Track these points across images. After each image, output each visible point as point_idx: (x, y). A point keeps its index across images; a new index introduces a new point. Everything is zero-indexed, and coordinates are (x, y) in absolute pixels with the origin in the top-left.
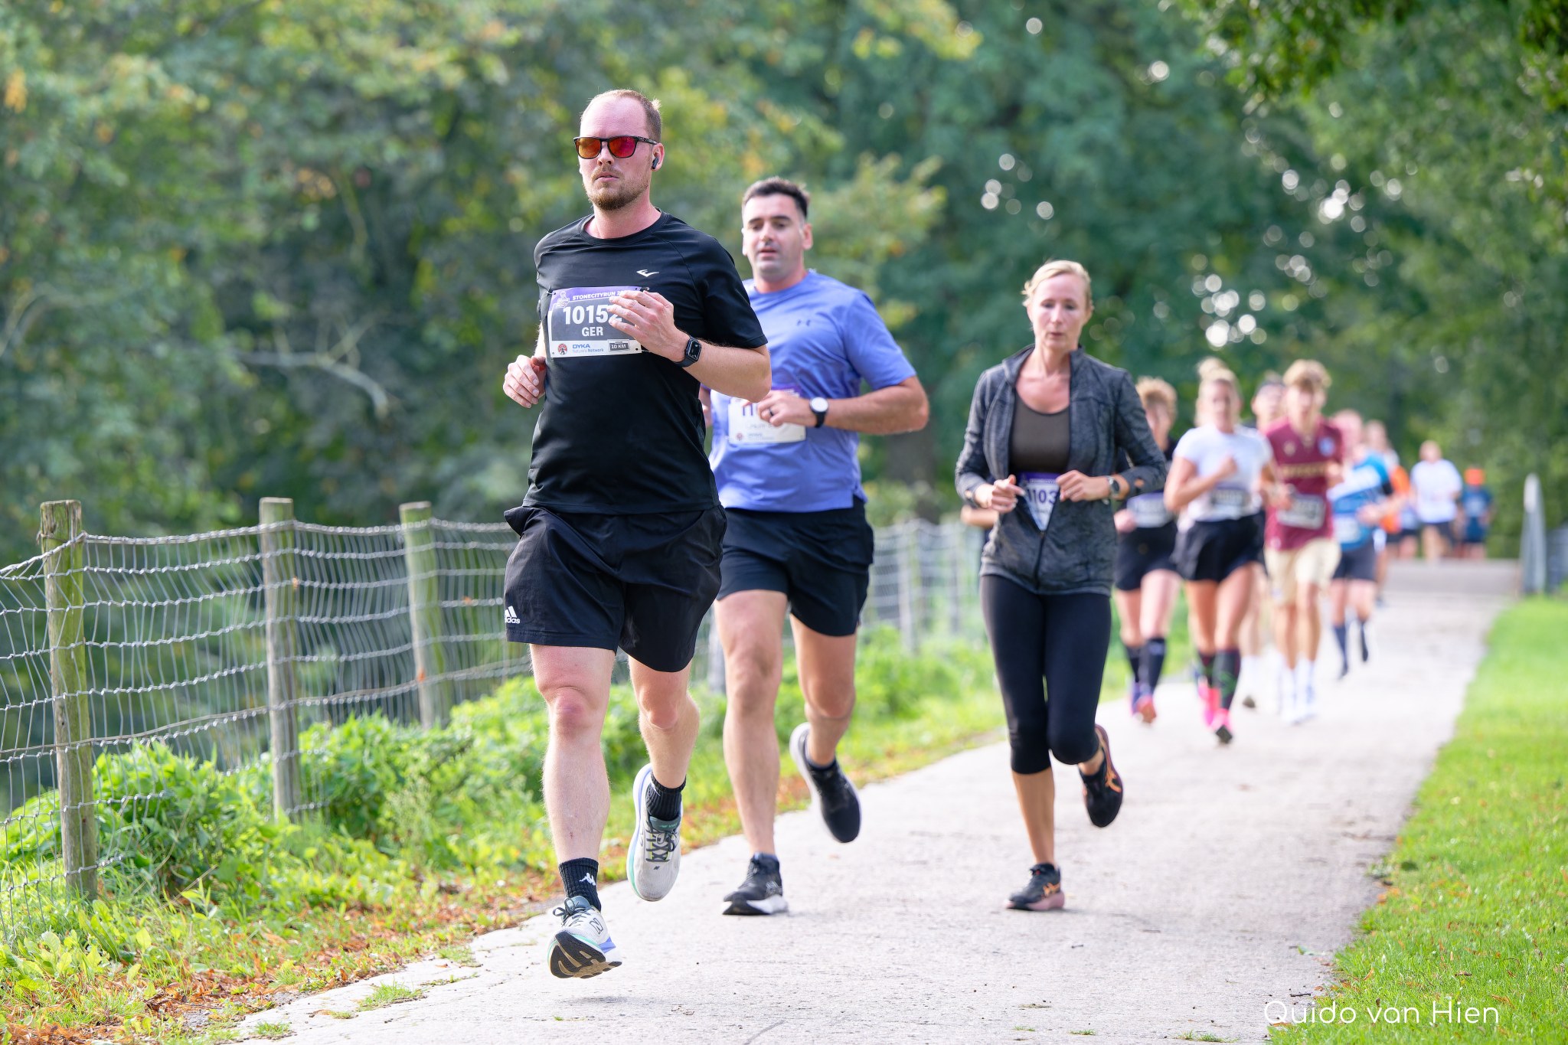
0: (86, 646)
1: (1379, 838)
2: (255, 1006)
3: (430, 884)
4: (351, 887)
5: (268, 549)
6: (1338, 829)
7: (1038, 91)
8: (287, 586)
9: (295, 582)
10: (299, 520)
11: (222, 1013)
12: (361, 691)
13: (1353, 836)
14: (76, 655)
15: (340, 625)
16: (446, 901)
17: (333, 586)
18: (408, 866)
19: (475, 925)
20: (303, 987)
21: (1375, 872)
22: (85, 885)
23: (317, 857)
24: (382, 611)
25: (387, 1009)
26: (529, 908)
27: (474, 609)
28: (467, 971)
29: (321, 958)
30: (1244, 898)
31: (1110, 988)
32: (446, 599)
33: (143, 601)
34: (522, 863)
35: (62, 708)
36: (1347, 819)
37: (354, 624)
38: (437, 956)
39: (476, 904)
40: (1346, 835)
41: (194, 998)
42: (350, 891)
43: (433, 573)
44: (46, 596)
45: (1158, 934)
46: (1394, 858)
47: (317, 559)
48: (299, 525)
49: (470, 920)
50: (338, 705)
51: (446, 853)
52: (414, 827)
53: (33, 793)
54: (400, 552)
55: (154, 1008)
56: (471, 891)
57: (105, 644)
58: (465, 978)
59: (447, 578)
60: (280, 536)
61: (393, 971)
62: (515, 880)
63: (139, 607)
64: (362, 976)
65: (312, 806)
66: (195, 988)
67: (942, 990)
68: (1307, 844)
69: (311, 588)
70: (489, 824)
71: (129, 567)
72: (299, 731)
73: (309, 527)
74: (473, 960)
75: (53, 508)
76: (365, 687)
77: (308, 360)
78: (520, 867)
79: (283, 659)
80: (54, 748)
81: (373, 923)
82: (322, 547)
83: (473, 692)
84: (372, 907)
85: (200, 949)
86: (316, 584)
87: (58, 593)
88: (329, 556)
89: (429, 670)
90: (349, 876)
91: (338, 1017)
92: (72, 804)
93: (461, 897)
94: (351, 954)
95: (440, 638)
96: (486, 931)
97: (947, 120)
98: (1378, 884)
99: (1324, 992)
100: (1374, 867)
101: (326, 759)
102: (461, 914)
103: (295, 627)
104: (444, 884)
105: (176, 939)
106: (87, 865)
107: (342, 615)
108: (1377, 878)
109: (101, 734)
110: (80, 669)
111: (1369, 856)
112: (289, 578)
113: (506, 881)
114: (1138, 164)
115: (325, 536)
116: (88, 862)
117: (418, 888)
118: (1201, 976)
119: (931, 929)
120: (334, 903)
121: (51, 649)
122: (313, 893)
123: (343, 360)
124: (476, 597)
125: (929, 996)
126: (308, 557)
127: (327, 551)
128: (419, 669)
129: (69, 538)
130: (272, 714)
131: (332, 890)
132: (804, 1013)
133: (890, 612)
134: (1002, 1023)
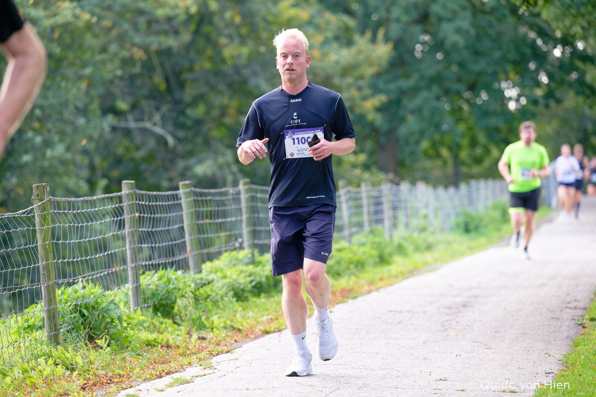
0: (53, 243)
1: (580, 309)
2: (124, 387)
3: (195, 336)
4: (163, 338)
5: (126, 202)
6: (564, 305)
7: (436, 9)
8: (134, 216)
9: (137, 215)
10: (138, 189)
11: (111, 390)
12: (165, 258)
13: (570, 308)
14: (48, 246)
15: (156, 231)
16: (202, 342)
17: (152, 216)
18: (186, 329)
19: (213, 352)
20: (144, 379)
21: (579, 322)
22: (54, 339)
23: (149, 327)
24: (173, 226)
25: (178, 387)
26: (235, 345)
27: (210, 224)
28: (211, 371)
29: (151, 367)
30: (526, 334)
31: (472, 372)
32: (199, 220)
33: (75, 224)
34: (232, 326)
35: (43, 268)
36: (568, 301)
37: (161, 231)
38: (198, 365)
39: (213, 344)
40: (567, 307)
41: (100, 384)
42: (162, 340)
43: (193, 210)
44: (36, 223)
45: (491, 350)
46: (587, 317)
47: (146, 205)
48: (138, 191)
49: (211, 351)
50: (155, 264)
51: (201, 324)
52: (188, 313)
53: (33, 302)
54: (179, 201)
55: (84, 389)
56: (212, 339)
57: (60, 242)
58: (209, 374)
59: (199, 211)
60: (130, 196)
61: (180, 372)
62: (229, 334)
63: (74, 226)
64: (167, 374)
65: (146, 305)
66: (100, 380)
67: (403, 374)
68: (551, 312)
69: (143, 217)
70: (219, 311)
71: (69, 210)
72: (140, 275)
73: (142, 192)
74: (213, 366)
75: (38, 187)
76: (166, 257)
77: (142, 125)
78: (232, 328)
79: (133, 246)
80: (41, 284)
81: (172, 353)
82: (148, 200)
83: (211, 258)
84: (171, 346)
85: (102, 364)
86: (146, 215)
87: (41, 221)
88: (150, 204)
89: (192, 250)
90: (162, 333)
91: (158, 391)
92: (49, 307)
93: (207, 341)
94: (163, 365)
95: (197, 236)
96: (218, 354)
97: (398, 20)
98: (580, 327)
99: (559, 372)
100: (578, 320)
101: (151, 286)
102: (207, 347)
103: (138, 233)
104: (200, 336)
105: (92, 360)
106: (55, 332)
107: (157, 227)
108: (580, 325)
109: (59, 278)
110: (50, 252)
111: (577, 316)
112: (134, 213)
113: (226, 334)
114: (478, 38)
115: (149, 196)
116: (55, 331)
117: (190, 337)
118: (509, 366)
119: (398, 349)
120: (156, 344)
121: (38, 244)
122: (147, 341)
123: (155, 124)
124: (211, 219)
125: (398, 377)
126: (142, 204)
127: (150, 202)
128: (188, 249)
129: (44, 199)
130: (129, 268)
131: (155, 339)
132: (347, 385)
133: (380, 221)
134: (428, 387)
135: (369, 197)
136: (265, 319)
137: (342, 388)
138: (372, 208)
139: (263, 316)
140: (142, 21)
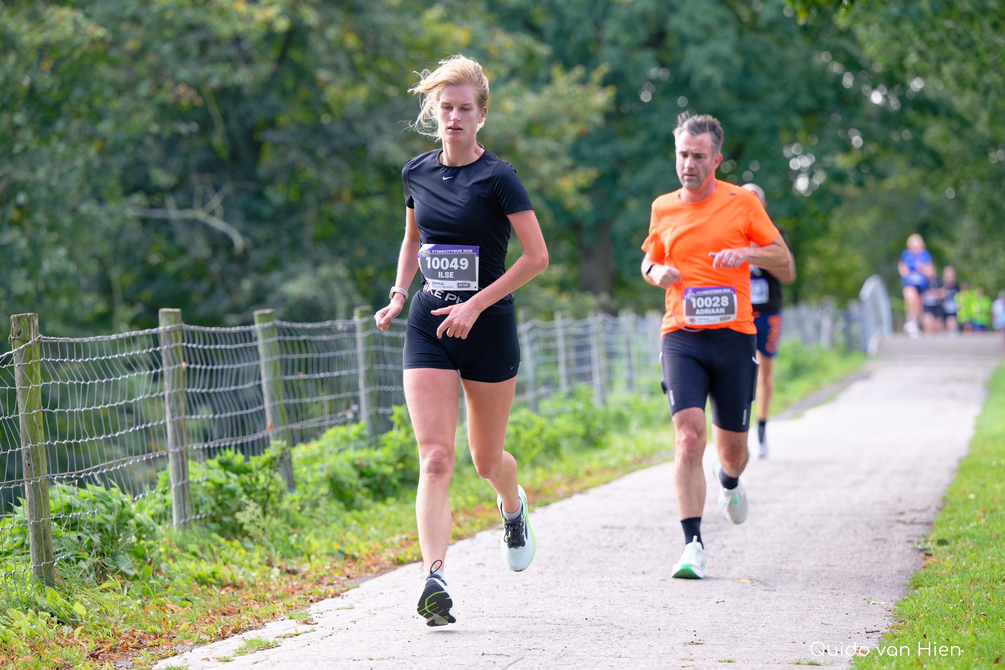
0: (44, 412)
1: (921, 524)
2: (164, 654)
5: (165, 344)
6: (893, 518)
7: (677, 23)
8: (178, 368)
10: (186, 323)
11: (141, 660)
12: (230, 438)
13: (904, 523)
14: (37, 418)
15: (215, 393)
16: (291, 579)
17: (210, 367)
18: (263, 557)
19: (312, 596)
20: (195, 641)
21: (920, 547)
22: (45, 576)
24: (243, 384)
25: (254, 654)
26: (348, 583)
27: (305, 380)
28: (307, 627)
29: (207, 620)
30: (832, 566)
31: (743, 630)
32: (286, 374)
33: (81, 381)
34: (342, 552)
35: (28, 454)
36: (900, 511)
37: (224, 392)
38: (286, 617)
39: (311, 581)
40: (898, 521)
41: (122, 650)
42: (225, 575)
43: (277, 357)
44: (16, 379)
45: (774, 592)
46: (932, 537)
47: (199, 350)
48: (186, 327)
49: (307, 592)
50: (214, 448)
51: (289, 547)
53: (9, 510)
54: (254, 343)
55: (95, 657)
56: (307, 573)
57: (56, 410)
58: (306, 632)
59: (287, 360)
60: (173, 334)
61: (257, 628)
62: (337, 565)
63: (78, 384)
64: (235, 632)
65: (198, 517)
66: (122, 643)
67: (630, 634)
68: (873, 529)
69: (195, 369)
71: (71, 357)
73: (192, 327)
74: (311, 620)
75: (19, 318)
76: (232, 436)
77: (190, 214)
78: (342, 556)
79: (177, 418)
80: (23, 482)
81: (242, 596)
82: (202, 341)
83: (305, 437)
84: (241, 585)
85: (125, 615)
86: (198, 367)
87: (23, 376)
88: (206, 347)
89: (275, 424)
91: (221, 661)
92: (36, 519)
93: (300, 576)
94: (227, 618)
95: (283, 401)
96: (318, 599)
97: (614, 43)
98: (922, 555)
99: (889, 630)
100: (918, 544)
102: (301, 587)
103: (185, 396)
104: (288, 568)
105: (109, 610)
106: (47, 561)
107: (216, 387)
108: (921, 551)
109: (54, 472)
110: (40, 428)
111: (915, 536)
112: (180, 362)
113: (331, 565)
114: (747, 70)
115: (204, 334)
116: (48, 559)
118: (804, 620)
119: (620, 592)
120: (215, 582)
121: (20, 415)
122: (200, 576)
123: (212, 213)
124: (306, 372)
125: (621, 638)
126: (192, 348)
127: (205, 344)
128: (269, 422)
129: (30, 339)
130: (170, 455)
131: (213, 573)
133: (585, 377)
134: (671, 656)
135: (567, 337)
136: (396, 539)
137: (529, 657)
138: (573, 355)
139: (393, 535)
140: (191, 41)
